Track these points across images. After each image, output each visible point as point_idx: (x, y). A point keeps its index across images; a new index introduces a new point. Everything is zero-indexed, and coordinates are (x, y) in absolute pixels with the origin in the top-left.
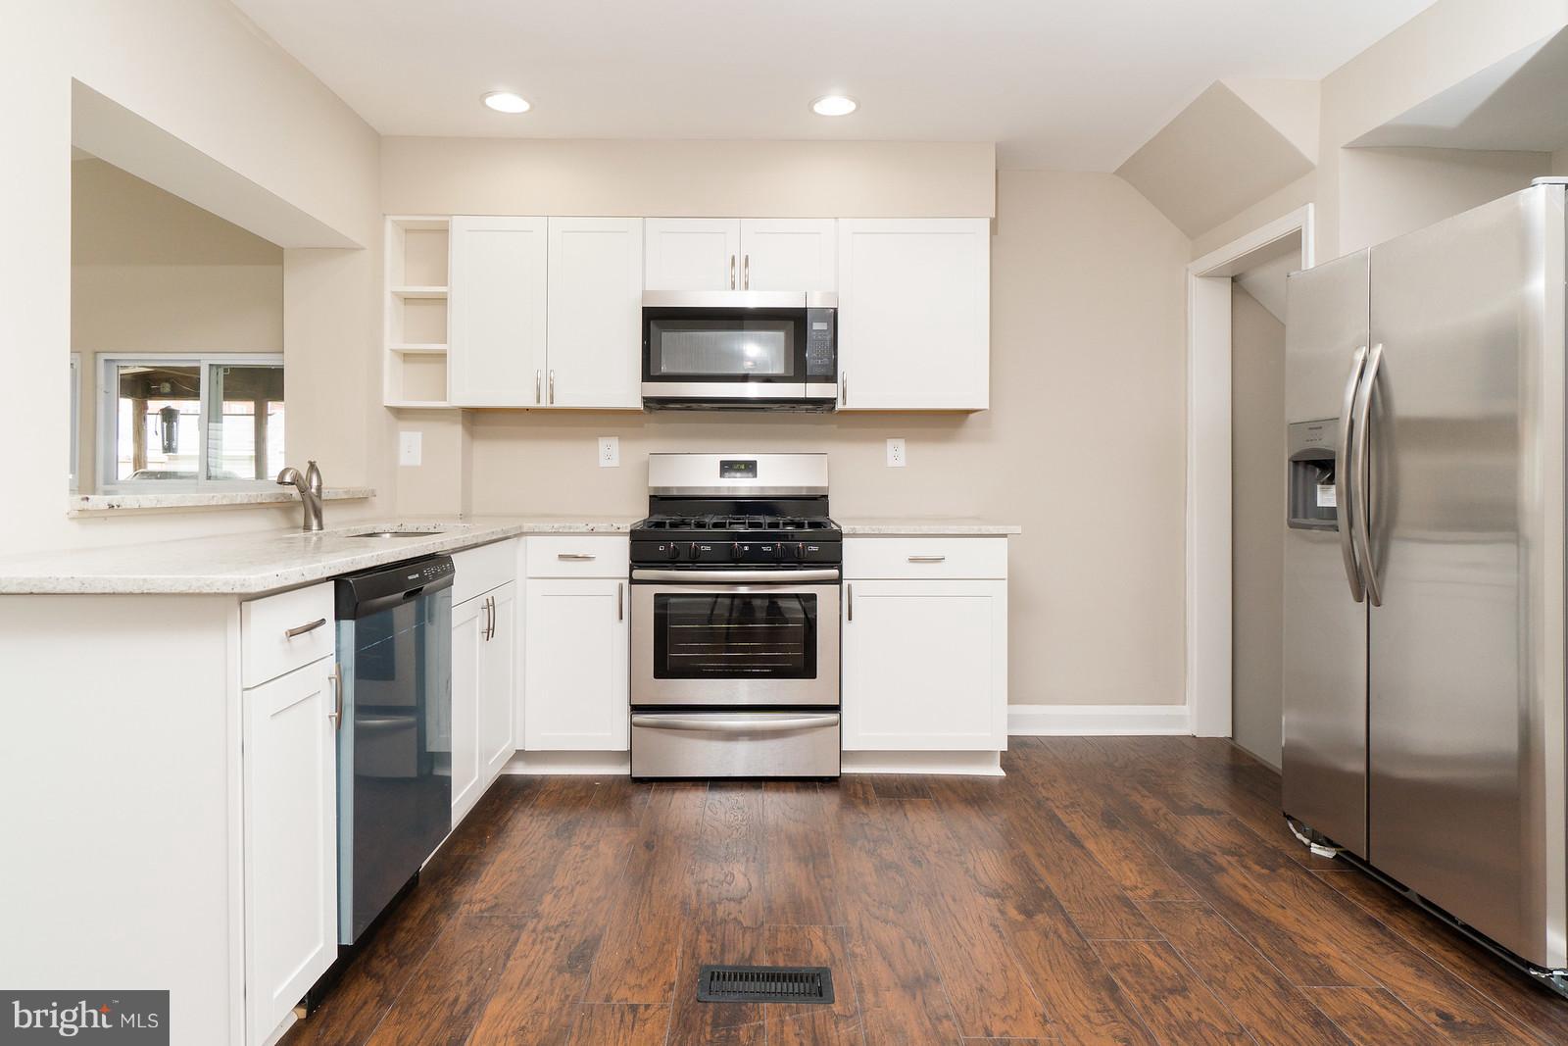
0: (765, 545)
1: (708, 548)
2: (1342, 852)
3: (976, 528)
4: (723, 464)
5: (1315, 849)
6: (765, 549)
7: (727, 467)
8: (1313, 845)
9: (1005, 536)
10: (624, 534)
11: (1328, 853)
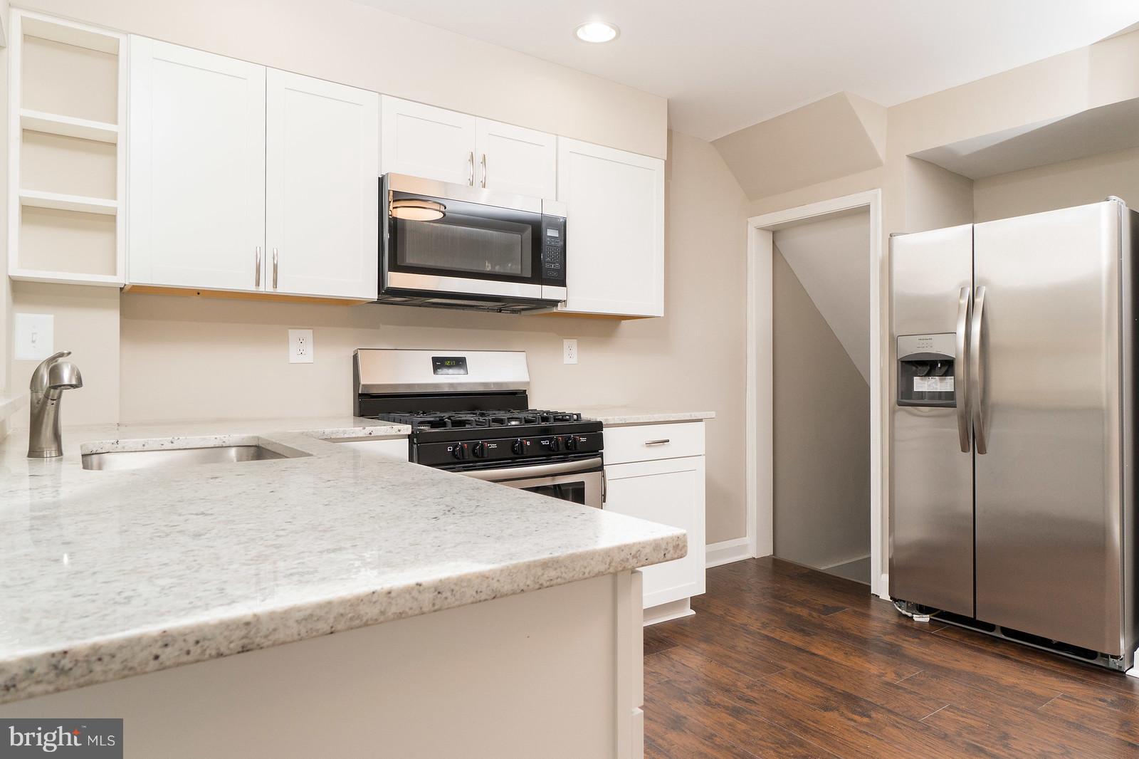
0: (544, 439)
1: (494, 446)
2: (934, 616)
3: (688, 414)
4: (435, 360)
5: (917, 618)
6: (543, 443)
7: (439, 364)
8: (914, 616)
9: (701, 420)
10: (403, 437)
11: (925, 619)
